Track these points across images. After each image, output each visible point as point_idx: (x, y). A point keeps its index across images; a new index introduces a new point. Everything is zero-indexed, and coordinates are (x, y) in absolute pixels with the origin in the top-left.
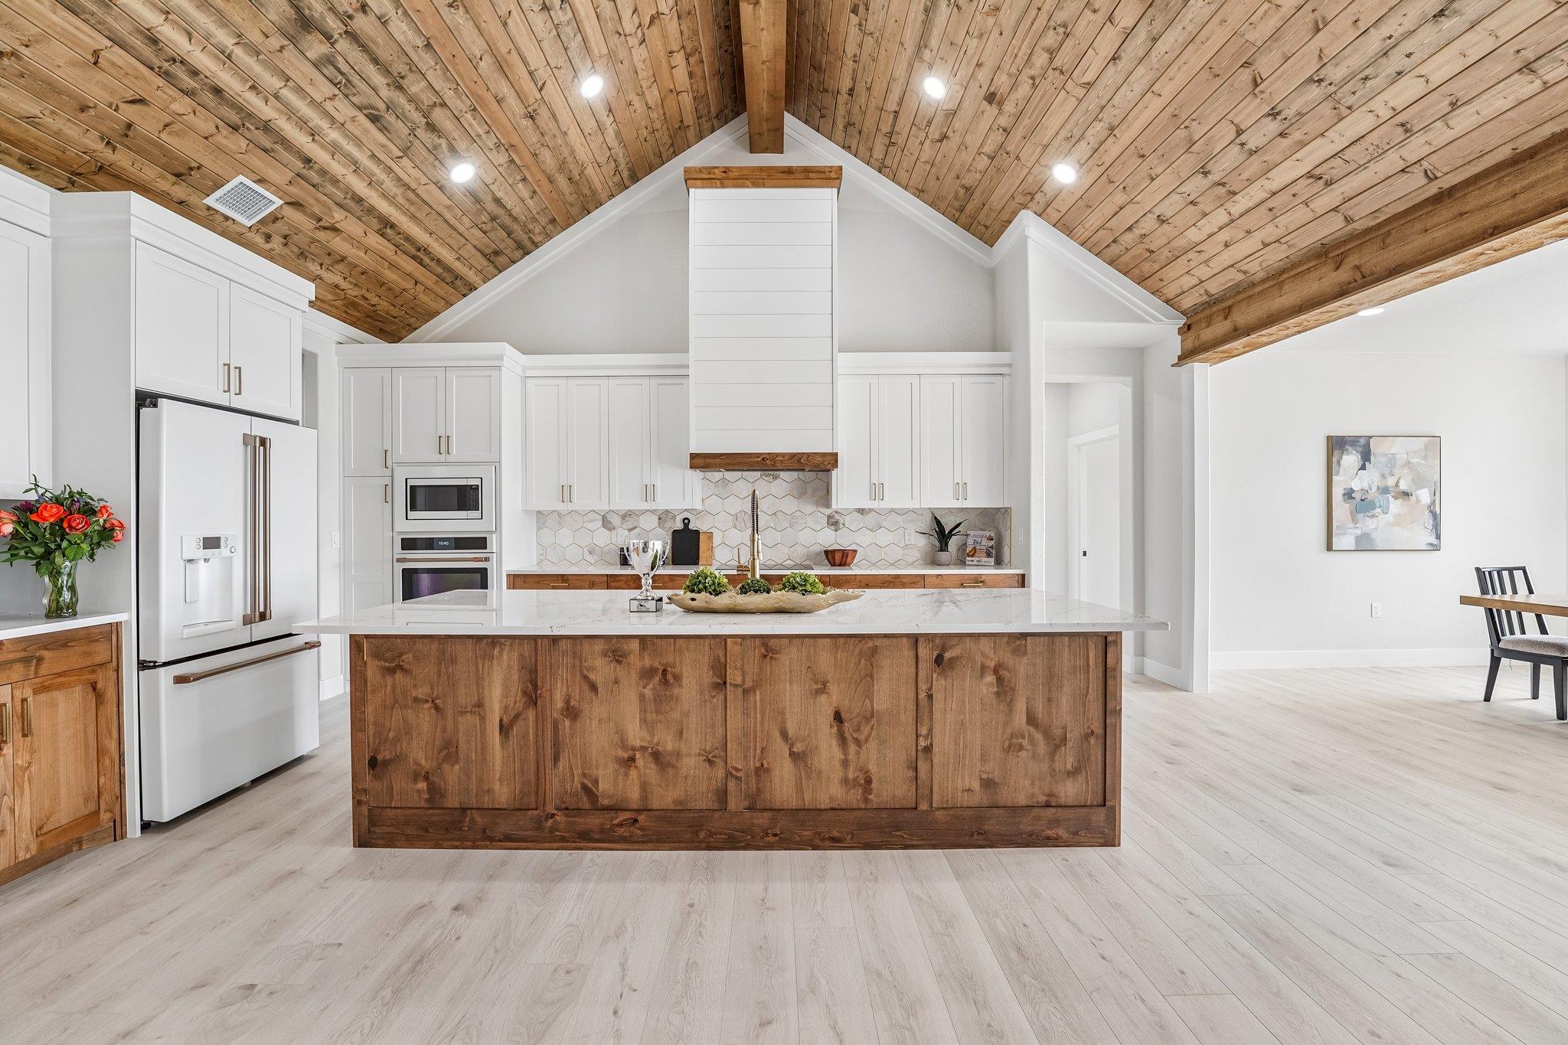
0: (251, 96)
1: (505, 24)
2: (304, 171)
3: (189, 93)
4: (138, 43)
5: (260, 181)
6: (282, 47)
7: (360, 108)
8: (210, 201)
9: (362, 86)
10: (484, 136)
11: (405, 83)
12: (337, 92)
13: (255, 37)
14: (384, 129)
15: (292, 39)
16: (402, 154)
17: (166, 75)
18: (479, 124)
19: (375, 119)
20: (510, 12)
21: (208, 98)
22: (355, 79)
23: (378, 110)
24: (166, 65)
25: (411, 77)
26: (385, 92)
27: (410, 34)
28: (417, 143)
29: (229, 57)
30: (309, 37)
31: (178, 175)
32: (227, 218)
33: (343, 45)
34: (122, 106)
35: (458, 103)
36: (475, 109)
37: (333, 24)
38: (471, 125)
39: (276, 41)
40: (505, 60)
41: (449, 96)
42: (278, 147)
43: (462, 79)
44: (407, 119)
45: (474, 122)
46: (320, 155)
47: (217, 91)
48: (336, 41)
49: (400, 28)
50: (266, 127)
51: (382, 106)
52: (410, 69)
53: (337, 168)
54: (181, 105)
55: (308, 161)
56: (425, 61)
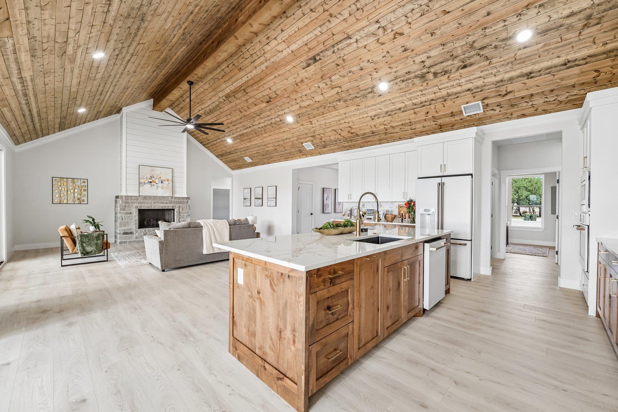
0: (437, 94)
1: (449, 12)
2: (472, 92)
3: (430, 104)
4: (415, 107)
5: (467, 103)
6: (427, 84)
7: (458, 70)
8: (465, 115)
9: (449, 68)
10: (506, 23)
11: (455, 54)
12: (447, 75)
13: (422, 88)
14: (471, 65)
15: (425, 81)
16: (489, 61)
17: (423, 106)
18: (495, 25)
19: (465, 67)
20: (444, 11)
21: (433, 102)
22: (445, 69)
23: (461, 65)
24: (421, 105)
25: (453, 52)
26: (456, 62)
27: (437, 50)
28: (487, 55)
29: (424, 94)
30: (426, 77)
31: (452, 116)
32: (475, 115)
33: (432, 70)
34: (428, 115)
35: (476, 35)
36: (485, 28)
37: (425, 71)
38: (494, 30)
39: (425, 84)
40: (467, 12)
41: (471, 39)
42: (458, 95)
43: (465, 33)
44: (472, 57)
45: (493, 28)
46: (469, 86)
47: (432, 100)
48: (430, 71)
49: (433, 53)
50: (449, 95)
51: (461, 64)
52: (450, 52)
53: (479, 83)
54: (432, 107)
55: (469, 90)
56: (449, 46)
